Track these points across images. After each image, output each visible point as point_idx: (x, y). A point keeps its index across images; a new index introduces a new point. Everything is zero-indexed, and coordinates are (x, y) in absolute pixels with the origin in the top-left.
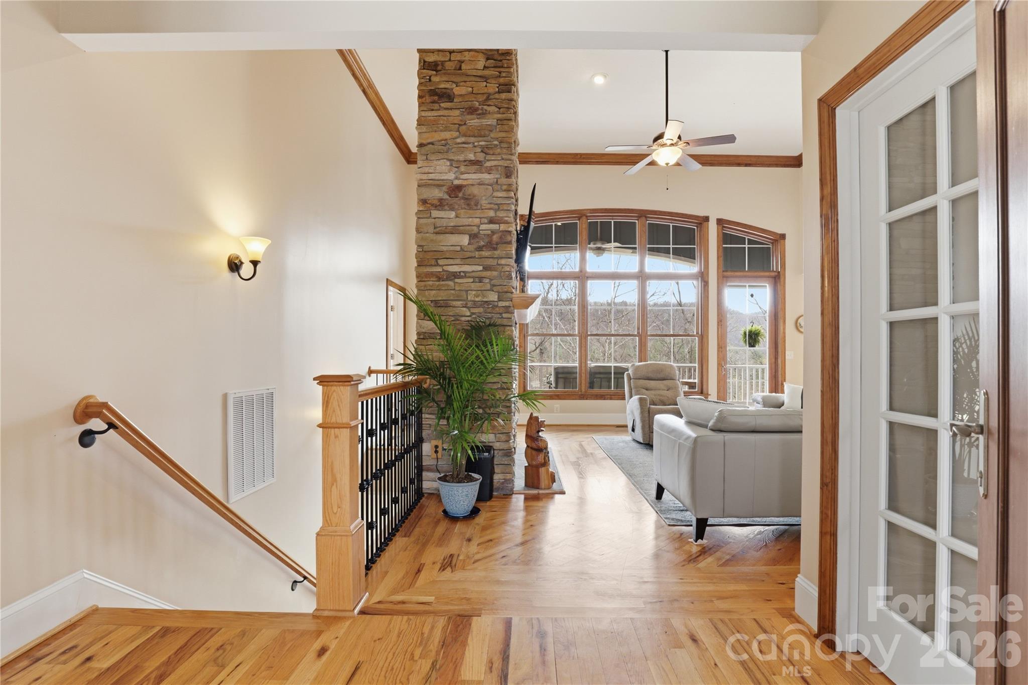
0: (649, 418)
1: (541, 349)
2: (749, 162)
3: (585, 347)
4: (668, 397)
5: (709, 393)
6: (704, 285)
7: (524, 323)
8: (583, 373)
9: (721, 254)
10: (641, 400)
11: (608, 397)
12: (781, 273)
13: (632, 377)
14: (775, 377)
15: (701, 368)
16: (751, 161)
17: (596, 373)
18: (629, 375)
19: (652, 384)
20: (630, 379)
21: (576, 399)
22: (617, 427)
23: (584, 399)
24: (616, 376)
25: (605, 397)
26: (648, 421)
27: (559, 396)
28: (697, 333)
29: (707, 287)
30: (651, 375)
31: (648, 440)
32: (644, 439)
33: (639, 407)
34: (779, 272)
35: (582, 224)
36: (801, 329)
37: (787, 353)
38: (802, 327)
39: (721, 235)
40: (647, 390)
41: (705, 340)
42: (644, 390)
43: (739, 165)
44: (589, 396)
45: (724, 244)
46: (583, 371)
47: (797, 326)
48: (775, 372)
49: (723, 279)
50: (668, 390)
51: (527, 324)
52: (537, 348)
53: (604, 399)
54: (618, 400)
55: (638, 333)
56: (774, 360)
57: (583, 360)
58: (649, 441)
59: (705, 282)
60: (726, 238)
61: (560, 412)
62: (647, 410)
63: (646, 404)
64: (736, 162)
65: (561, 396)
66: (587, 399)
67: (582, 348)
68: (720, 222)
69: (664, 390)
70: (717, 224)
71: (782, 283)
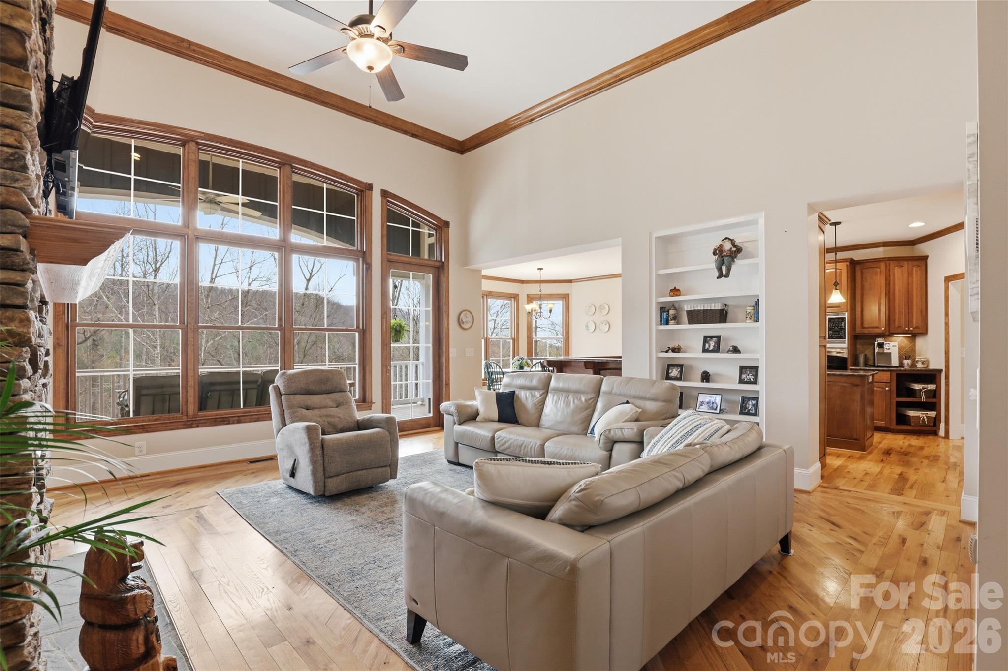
0: (323, 457)
1: (94, 340)
2: (417, 133)
3: (194, 345)
4: (339, 417)
5: (373, 401)
6: (366, 267)
7: (66, 302)
8: (191, 386)
9: (385, 232)
10: (309, 429)
11: (234, 421)
12: (445, 264)
13: (283, 391)
14: (439, 377)
15: (362, 371)
16: (417, 131)
17: (212, 384)
18: (277, 389)
19: (315, 399)
20: (279, 394)
21: (177, 429)
22: (251, 462)
23: (192, 427)
24: (248, 386)
25: (229, 421)
26: (321, 462)
27: (146, 427)
28: (358, 327)
29: (369, 271)
30: (312, 387)
31: (323, 489)
32: (315, 490)
33: (306, 440)
34: (443, 263)
35: (189, 153)
36: (462, 325)
37: (451, 350)
38: (463, 323)
39: (385, 211)
40: (307, 409)
41: (367, 335)
42: (304, 411)
43: (405, 132)
44: (202, 421)
45: (389, 222)
46: (191, 382)
47: (460, 322)
48: (439, 372)
49: (388, 264)
50: (337, 407)
51: (74, 306)
52: (86, 340)
53: (229, 424)
54: (250, 422)
55: (280, 325)
56: (437, 359)
57: (190, 366)
58: (325, 491)
59: (367, 264)
60: (390, 215)
61: (148, 453)
62: (320, 444)
63: (318, 435)
64: (404, 128)
65: (148, 427)
66: (198, 427)
67: (189, 347)
68: (385, 194)
69: (332, 407)
70: (382, 196)
71: (446, 275)
